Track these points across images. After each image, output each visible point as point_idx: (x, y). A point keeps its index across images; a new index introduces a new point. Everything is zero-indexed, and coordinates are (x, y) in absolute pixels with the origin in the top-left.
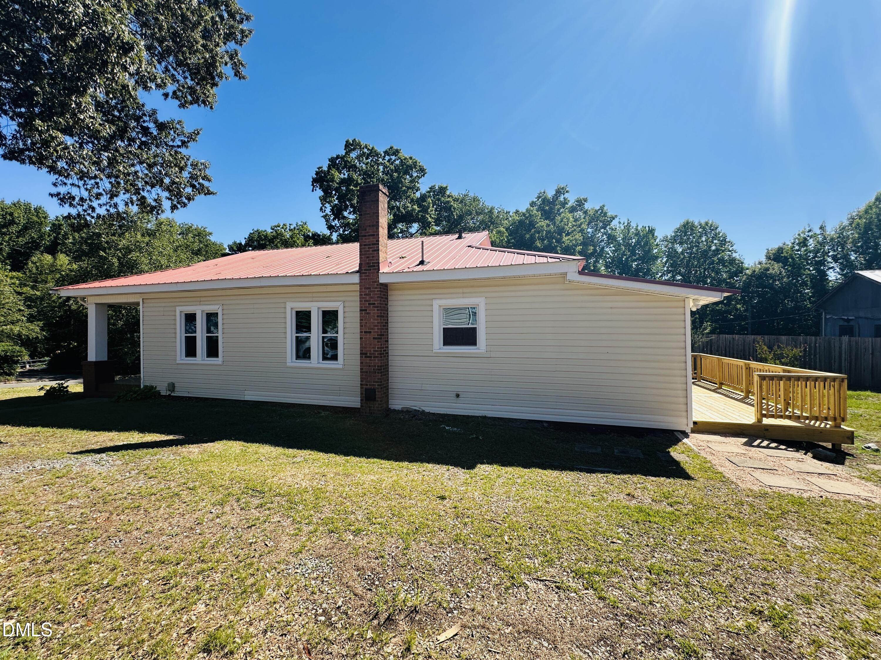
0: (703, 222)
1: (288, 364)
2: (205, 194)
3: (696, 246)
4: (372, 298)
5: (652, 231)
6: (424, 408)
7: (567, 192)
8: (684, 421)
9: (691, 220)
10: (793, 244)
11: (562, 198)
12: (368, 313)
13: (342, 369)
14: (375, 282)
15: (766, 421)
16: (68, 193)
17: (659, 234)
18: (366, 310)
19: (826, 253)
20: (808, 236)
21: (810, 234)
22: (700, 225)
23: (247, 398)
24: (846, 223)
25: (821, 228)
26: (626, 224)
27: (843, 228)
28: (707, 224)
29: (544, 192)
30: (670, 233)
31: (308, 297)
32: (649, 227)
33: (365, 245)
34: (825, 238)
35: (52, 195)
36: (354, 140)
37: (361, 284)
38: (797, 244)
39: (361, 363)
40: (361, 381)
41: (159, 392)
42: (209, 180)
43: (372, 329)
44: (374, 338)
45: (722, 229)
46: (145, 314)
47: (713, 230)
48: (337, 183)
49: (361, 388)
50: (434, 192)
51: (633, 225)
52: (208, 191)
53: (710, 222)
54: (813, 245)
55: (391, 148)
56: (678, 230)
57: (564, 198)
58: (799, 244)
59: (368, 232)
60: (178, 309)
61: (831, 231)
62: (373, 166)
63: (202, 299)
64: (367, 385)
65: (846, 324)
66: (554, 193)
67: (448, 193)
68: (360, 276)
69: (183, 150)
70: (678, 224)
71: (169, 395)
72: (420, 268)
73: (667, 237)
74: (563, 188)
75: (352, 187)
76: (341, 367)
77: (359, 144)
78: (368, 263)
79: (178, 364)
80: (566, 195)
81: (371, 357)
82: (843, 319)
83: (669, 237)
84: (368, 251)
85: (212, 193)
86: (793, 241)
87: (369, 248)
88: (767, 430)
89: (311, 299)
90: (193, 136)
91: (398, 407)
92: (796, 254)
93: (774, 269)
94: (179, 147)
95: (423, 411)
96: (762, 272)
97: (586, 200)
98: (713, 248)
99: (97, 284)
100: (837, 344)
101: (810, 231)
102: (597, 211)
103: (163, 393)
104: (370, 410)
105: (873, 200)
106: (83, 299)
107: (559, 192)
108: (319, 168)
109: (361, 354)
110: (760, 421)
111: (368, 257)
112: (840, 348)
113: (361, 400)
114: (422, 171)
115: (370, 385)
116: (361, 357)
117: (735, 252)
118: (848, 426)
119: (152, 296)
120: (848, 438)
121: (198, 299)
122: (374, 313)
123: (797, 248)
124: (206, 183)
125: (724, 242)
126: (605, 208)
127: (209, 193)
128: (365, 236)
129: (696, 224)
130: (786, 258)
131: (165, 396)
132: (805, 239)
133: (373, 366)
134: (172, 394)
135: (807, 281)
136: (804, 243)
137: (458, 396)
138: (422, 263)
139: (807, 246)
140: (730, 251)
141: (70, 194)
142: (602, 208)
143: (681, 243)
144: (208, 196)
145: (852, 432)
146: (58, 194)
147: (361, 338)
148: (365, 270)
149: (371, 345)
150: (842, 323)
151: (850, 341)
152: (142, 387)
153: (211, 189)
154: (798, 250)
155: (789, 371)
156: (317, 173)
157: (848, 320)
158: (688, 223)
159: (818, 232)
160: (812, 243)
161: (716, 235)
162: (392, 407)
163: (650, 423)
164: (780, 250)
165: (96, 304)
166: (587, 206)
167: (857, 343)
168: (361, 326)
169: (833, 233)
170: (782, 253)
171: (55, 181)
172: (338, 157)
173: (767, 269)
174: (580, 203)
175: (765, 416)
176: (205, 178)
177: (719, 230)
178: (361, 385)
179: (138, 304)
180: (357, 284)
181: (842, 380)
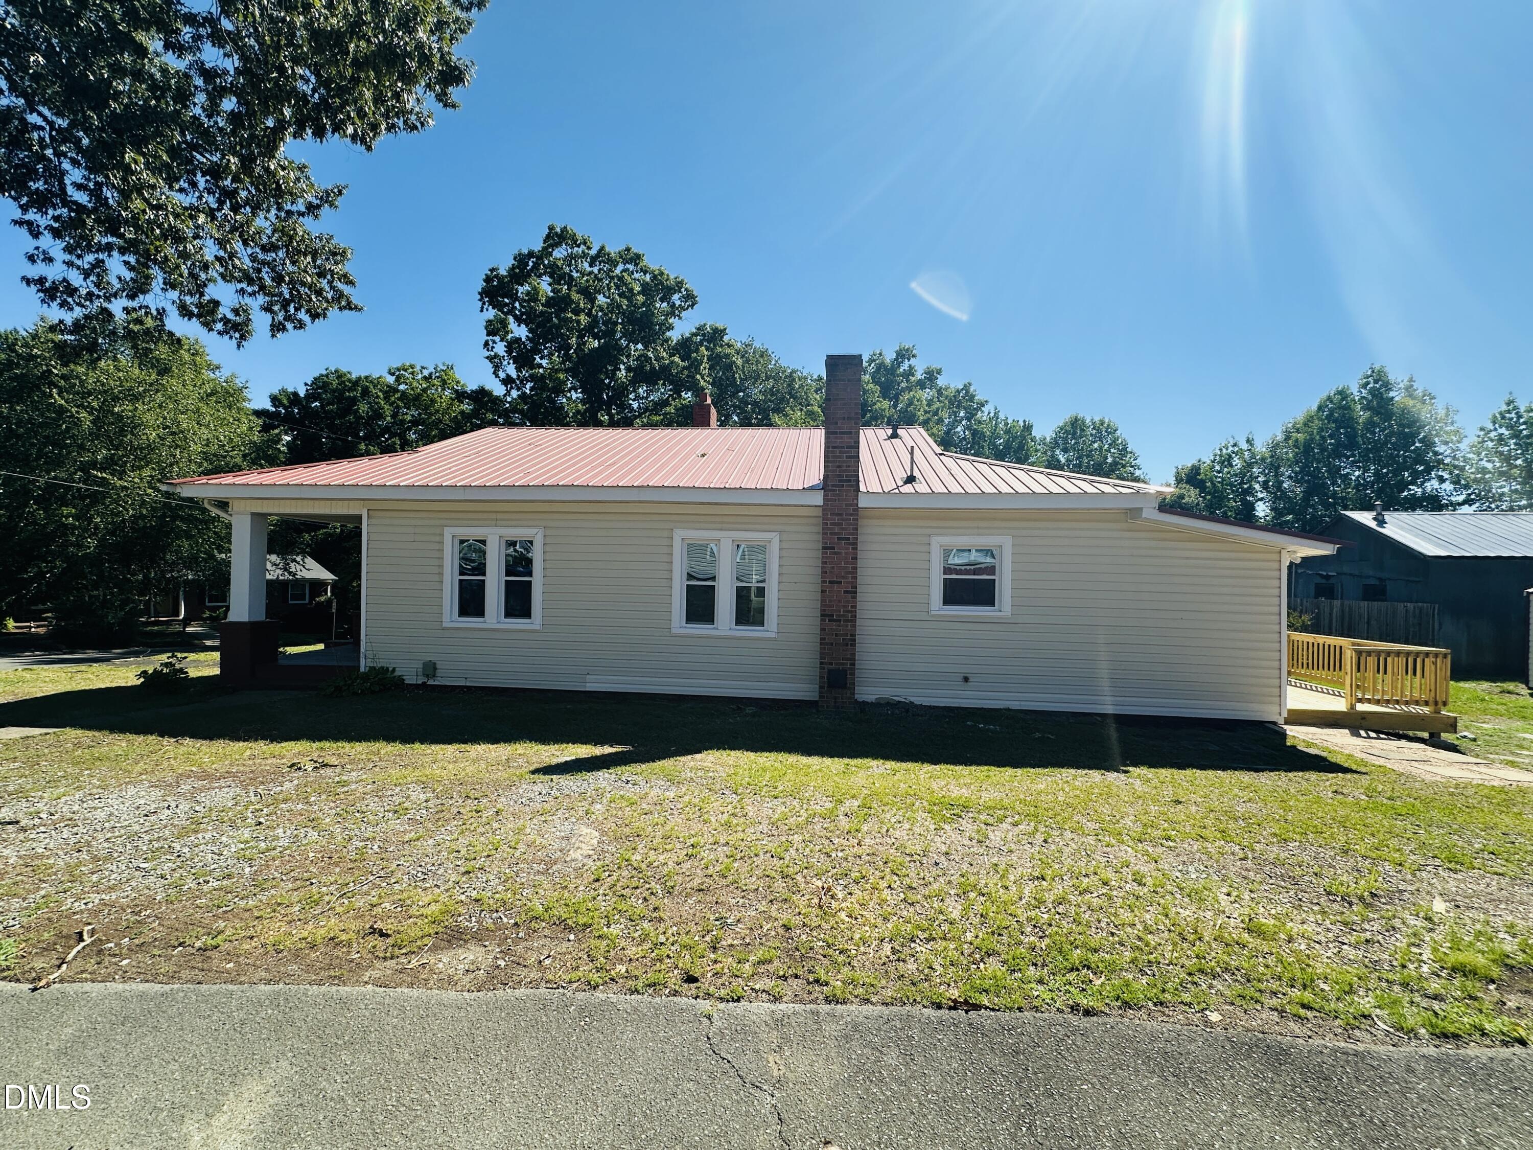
0: (1097, 419)
1: (674, 631)
2: (341, 309)
3: (1088, 456)
4: (843, 529)
5: (1028, 428)
6: (912, 699)
7: (914, 356)
8: (1276, 709)
9: (1080, 416)
10: (1213, 462)
11: (905, 366)
12: (835, 553)
13: (775, 640)
14: (851, 505)
15: (1361, 707)
16: (65, 280)
17: (1037, 433)
18: (833, 548)
19: (1254, 478)
20: (1233, 453)
21: (1236, 449)
22: (1094, 423)
23: (590, 687)
24: (1280, 437)
25: (1248, 441)
26: (992, 415)
27: (1278, 444)
28: (1102, 423)
29: (880, 354)
30: (1049, 435)
31: (715, 523)
32: (1024, 421)
33: (834, 447)
34: (1253, 456)
35: (28, 281)
36: (564, 229)
37: (824, 508)
38: (1219, 463)
39: (823, 630)
40: (821, 658)
41: (401, 679)
42: (351, 283)
43: (843, 577)
44: (846, 592)
45: (1123, 433)
46: (372, 537)
47: (1110, 433)
48: (542, 305)
49: (821, 668)
50: (704, 335)
51: (1002, 416)
52: (349, 303)
53: (1107, 421)
54: (1239, 466)
55: (628, 249)
56: (1061, 429)
57: (910, 366)
58: (1221, 463)
59: (839, 428)
60: (448, 533)
61: (1261, 448)
62: (600, 280)
63: (500, 516)
64: (831, 664)
65: (1324, 581)
66: (894, 356)
67: (726, 339)
68: (825, 495)
69: (307, 221)
70: (1061, 419)
71: (424, 683)
72: (908, 488)
73: (1045, 439)
74: (908, 349)
75: (570, 315)
76: (773, 635)
77: (574, 238)
78: (839, 476)
79: (444, 629)
80: (913, 361)
81: (840, 621)
82: (1321, 576)
83: (1048, 439)
84: (840, 457)
85: (356, 308)
86: (1212, 458)
87: (840, 452)
88: (1364, 718)
89: (719, 526)
90: (328, 198)
91: (871, 698)
92: (1216, 477)
93: (1190, 496)
94: (301, 214)
95: (912, 703)
96: (1175, 501)
97: (939, 372)
98: (1110, 460)
99: (253, 478)
100: (1327, 610)
101: (1235, 445)
102: (958, 392)
103: (410, 680)
104: (835, 702)
105: (1315, 407)
106: (223, 505)
107: (903, 354)
108: (492, 270)
109: (822, 615)
110: (1353, 707)
111: (839, 467)
112: (1331, 614)
113: (821, 687)
114: (690, 299)
115: (837, 664)
116: (822, 620)
117: (1139, 469)
118: (1448, 711)
119: (385, 506)
120: (1451, 725)
121: (494, 516)
122: (846, 553)
123: (1218, 468)
124: (346, 289)
125: (1124, 451)
126: (972, 389)
127: (350, 306)
128: (836, 433)
129: (1088, 421)
130: (1203, 482)
131: (417, 686)
132: (1230, 456)
133: (842, 635)
134: (431, 682)
135: (1231, 516)
136: (1227, 461)
137: (966, 679)
138: (910, 479)
139: (1231, 466)
140: (1132, 467)
141: (68, 282)
142: (966, 387)
143: (1065, 450)
144: (347, 312)
145: (1456, 718)
146: (41, 281)
147: (823, 591)
148: (833, 486)
149: (840, 601)
150: (1319, 580)
151: (1342, 605)
152: (362, 669)
153: (355, 301)
154: (1218, 472)
155: (1359, 645)
156: (488, 280)
157: (1328, 577)
158: (1076, 420)
159: (1245, 446)
160: (1237, 462)
161: (1114, 442)
162: (860, 697)
163: (1233, 712)
164: (1195, 470)
165: (253, 514)
166: (941, 381)
167: (1350, 608)
168: (824, 572)
169: (1264, 449)
170: (1199, 474)
171: (32, 251)
172: (531, 254)
173: (1182, 497)
174: (931, 376)
175: (1360, 700)
176: (346, 279)
177: (1118, 433)
178: (821, 663)
179: (359, 518)
180: (819, 506)
181: (1445, 656)
